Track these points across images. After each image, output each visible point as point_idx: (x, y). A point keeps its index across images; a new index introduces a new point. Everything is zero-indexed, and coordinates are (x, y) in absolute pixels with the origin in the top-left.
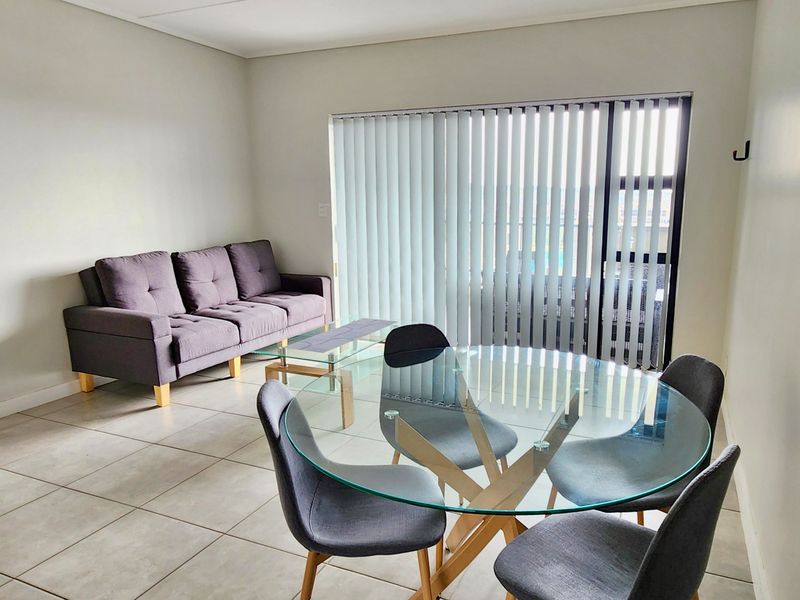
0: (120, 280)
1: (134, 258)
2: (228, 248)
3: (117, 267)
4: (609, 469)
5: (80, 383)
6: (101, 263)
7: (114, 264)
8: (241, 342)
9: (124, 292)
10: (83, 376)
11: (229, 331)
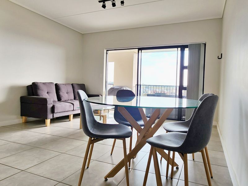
0: (39, 89)
1: (44, 83)
2: (72, 85)
3: (39, 84)
4: (183, 128)
5: (23, 120)
6: (33, 83)
7: (38, 84)
8: (73, 110)
9: (40, 92)
10: (24, 117)
11: (70, 106)
